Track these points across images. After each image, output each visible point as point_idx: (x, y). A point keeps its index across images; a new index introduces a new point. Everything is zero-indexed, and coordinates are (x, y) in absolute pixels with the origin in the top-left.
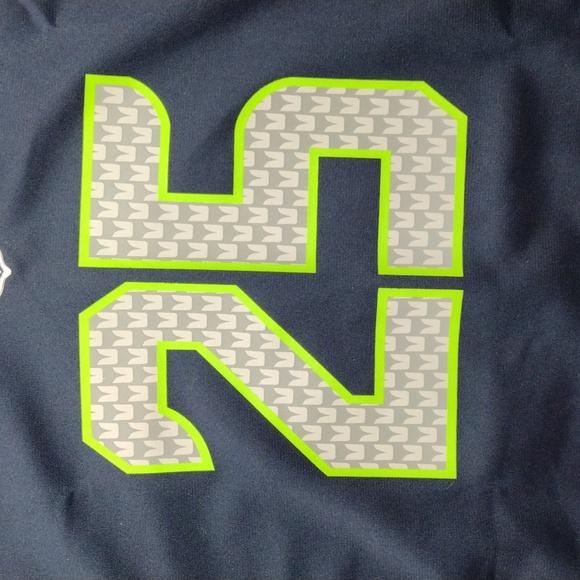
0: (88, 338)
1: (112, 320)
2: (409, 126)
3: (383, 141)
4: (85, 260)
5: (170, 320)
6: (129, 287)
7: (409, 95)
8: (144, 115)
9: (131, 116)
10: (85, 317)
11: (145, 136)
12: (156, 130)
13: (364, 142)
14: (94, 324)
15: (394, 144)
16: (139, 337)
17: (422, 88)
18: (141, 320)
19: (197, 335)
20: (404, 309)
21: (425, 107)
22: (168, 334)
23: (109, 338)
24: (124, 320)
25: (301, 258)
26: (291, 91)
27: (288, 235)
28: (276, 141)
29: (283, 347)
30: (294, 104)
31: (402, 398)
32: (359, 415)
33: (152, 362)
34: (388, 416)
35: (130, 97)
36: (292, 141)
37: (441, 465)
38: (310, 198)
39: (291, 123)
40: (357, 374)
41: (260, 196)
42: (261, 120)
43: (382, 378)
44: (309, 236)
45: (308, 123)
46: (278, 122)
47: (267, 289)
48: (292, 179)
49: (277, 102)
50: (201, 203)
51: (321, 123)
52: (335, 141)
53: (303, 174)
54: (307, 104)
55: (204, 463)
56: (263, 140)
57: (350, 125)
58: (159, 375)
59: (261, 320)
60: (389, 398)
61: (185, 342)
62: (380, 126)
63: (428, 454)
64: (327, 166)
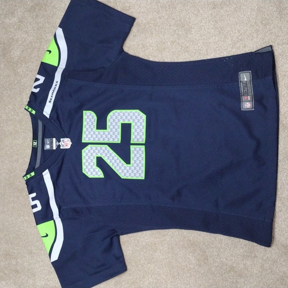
0: (84, 154)
1: (87, 151)
2: (136, 117)
3: (132, 120)
4: (83, 141)
5: (97, 151)
6: (90, 146)
7: (136, 112)
8: (93, 117)
9: (91, 117)
10: (83, 151)
11: (93, 120)
12: (95, 119)
13: (129, 120)
14: (85, 152)
15: (134, 121)
16: (92, 154)
17: (138, 111)
18: (92, 151)
19: (101, 154)
20: (135, 149)
21: (139, 114)
22: (96, 154)
23: (87, 154)
24: (89, 151)
25: (118, 141)
26: (116, 112)
27: (116, 136)
28: (114, 121)
29: (115, 156)
30: (117, 114)
31: (135, 165)
32: (128, 168)
33: (94, 159)
34: (133, 168)
35: (91, 114)
36: (117, 121)
37: (142, 177)
38: (120, 130)
39: (116, 117)
40: (127, 160)
41: (111, 130)
42: (111, 117)
43: (132, 161)
44: (119, 137)
45: (119, 117)
46: (114, 117)
47: (113, 146)
48: (117, 127)
49: (114, 114)
50: (101, 131)
51: (121, 117)
52: (124, 120)
53: (118, 126)
54: (119, 114)
55: (102, 176)
56: (112, 120)
57: (126, 117)
58: (95, 161)
59: (111, 151)
60: (133, 165)
61: (99, 155)
62: (131, 117)
63: (140, 175)
64: (123, 125)
